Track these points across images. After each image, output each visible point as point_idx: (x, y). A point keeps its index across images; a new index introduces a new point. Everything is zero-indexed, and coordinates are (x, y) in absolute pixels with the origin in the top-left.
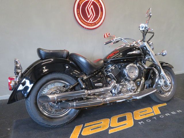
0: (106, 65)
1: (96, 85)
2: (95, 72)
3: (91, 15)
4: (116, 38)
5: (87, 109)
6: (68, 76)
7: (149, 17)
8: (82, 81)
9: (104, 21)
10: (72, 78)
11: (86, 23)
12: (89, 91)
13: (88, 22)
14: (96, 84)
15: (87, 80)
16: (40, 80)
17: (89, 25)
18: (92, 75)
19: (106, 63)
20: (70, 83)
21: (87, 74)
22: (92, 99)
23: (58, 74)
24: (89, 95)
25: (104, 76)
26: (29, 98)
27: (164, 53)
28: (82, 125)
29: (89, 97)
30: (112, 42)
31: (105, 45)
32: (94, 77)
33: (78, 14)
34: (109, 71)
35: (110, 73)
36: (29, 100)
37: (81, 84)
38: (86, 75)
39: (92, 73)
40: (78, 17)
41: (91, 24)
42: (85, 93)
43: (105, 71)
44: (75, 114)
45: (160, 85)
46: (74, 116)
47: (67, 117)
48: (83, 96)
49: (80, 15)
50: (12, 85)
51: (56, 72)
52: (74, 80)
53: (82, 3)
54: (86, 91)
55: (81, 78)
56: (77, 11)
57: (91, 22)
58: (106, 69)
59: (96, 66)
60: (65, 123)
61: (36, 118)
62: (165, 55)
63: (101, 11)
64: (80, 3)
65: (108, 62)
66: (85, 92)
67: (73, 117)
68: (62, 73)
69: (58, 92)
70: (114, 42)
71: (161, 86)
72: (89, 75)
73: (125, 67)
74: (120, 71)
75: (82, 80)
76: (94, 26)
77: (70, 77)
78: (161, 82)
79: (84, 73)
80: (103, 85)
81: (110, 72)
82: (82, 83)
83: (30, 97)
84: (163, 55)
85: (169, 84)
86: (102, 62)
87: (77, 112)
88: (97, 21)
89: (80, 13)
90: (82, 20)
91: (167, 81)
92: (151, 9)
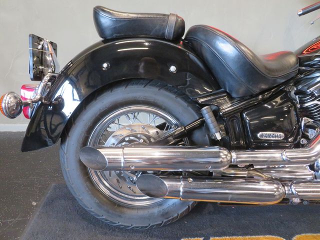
0: (305, 71)
1: (262, 136)
2: (262, 92)
6: (173, 96)
8: (213, 118)
10: (185, 104)
12: (234, 155)
14: (260, 133)
15: (231, 115)
16: (96, 99)
18: (253, 101)
19: (306, 66)
20: (177, 119)
21: (234, 95)
22: (241, 180)
24: (233, 166)
25: (292, 109)
29: (233, 171)
31: (300, 15)
32: (257, 108)
34: (312, 95)
35: (316, 102)
37: (211, 126)
38: (231, 98)
39: (252, 96)
42: (220, 160)
43: (296, 94)
46: (180, 212)
47: (160, 211)
48: (210, 169)
51: (142, 81)
54: (224, 153)
55: (214, 108)
58: (300, 87)
59: (270, 70)
60: (153, 226)
61: (80, 198)
65: (312, 63)
66: (219, 157)
67: (176, 215)
68: (157, 87)
69: (142, 141)
72: (242, 99)
75: (216, 113)
77: (179, 99)
79: (225, 92)
80: (286, 138)
81: (316, 98)
82: (215, 123)
86: (292, 60)
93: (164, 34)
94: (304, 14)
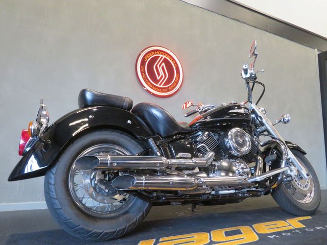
3: (162, 76)
4: (203, 106)
5: (165, 199)
7: (254, 56)
9: (182, 87)
11: (154, 88)
12: (169, 161)
13: (158, 85)
15: (163, 145)
17: (158, 90)
22: (175, 176)
23: (113, 133)
26: (55, 169)
27: (287, 119)
28: (154, 240)
30: (198, 111)
31: (186, 117)
33: (142, 72)
34: (200, 142)
35: (203, 145)
36: (54, 172)
37: (154, 148)
40: (142, 76)
41: (162, 89)
44: (141, 214)
45: (291, 176)
46: (138, 217)
49: (145, 74)
50: (33, 128)
52: (140, 147)
53: (148, 58)
54: (164, 158)
56: (141, 68)
57: (161, 86)
60: (119, 231)
62: (287, 121)
63: (177, 73)
64: (146, 58)
66: (162, 160)
67: (136, 219)
70: (201, 110)
71: (293, 178)
73: (226, 136)
74: (218, 143)
76: (166, 92)
78: (291, 171)
81: (202, 143)
82: (156, 146)
83: (56, 167)
84: (285, 123)
85: (306, 177)
87: (144, 210)
88: (171, 85)
89: (145, 72)
90: (148, 82)
91: (302, 170)
92: (256, 42)
93: (123, 106)
94: (188, 116)
